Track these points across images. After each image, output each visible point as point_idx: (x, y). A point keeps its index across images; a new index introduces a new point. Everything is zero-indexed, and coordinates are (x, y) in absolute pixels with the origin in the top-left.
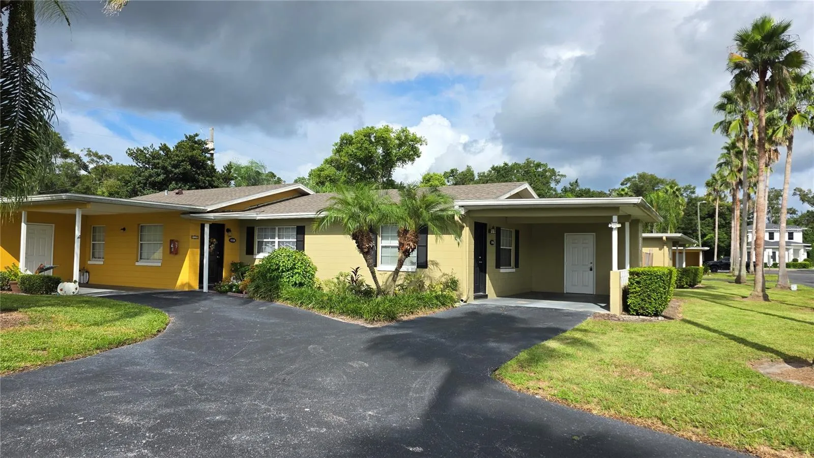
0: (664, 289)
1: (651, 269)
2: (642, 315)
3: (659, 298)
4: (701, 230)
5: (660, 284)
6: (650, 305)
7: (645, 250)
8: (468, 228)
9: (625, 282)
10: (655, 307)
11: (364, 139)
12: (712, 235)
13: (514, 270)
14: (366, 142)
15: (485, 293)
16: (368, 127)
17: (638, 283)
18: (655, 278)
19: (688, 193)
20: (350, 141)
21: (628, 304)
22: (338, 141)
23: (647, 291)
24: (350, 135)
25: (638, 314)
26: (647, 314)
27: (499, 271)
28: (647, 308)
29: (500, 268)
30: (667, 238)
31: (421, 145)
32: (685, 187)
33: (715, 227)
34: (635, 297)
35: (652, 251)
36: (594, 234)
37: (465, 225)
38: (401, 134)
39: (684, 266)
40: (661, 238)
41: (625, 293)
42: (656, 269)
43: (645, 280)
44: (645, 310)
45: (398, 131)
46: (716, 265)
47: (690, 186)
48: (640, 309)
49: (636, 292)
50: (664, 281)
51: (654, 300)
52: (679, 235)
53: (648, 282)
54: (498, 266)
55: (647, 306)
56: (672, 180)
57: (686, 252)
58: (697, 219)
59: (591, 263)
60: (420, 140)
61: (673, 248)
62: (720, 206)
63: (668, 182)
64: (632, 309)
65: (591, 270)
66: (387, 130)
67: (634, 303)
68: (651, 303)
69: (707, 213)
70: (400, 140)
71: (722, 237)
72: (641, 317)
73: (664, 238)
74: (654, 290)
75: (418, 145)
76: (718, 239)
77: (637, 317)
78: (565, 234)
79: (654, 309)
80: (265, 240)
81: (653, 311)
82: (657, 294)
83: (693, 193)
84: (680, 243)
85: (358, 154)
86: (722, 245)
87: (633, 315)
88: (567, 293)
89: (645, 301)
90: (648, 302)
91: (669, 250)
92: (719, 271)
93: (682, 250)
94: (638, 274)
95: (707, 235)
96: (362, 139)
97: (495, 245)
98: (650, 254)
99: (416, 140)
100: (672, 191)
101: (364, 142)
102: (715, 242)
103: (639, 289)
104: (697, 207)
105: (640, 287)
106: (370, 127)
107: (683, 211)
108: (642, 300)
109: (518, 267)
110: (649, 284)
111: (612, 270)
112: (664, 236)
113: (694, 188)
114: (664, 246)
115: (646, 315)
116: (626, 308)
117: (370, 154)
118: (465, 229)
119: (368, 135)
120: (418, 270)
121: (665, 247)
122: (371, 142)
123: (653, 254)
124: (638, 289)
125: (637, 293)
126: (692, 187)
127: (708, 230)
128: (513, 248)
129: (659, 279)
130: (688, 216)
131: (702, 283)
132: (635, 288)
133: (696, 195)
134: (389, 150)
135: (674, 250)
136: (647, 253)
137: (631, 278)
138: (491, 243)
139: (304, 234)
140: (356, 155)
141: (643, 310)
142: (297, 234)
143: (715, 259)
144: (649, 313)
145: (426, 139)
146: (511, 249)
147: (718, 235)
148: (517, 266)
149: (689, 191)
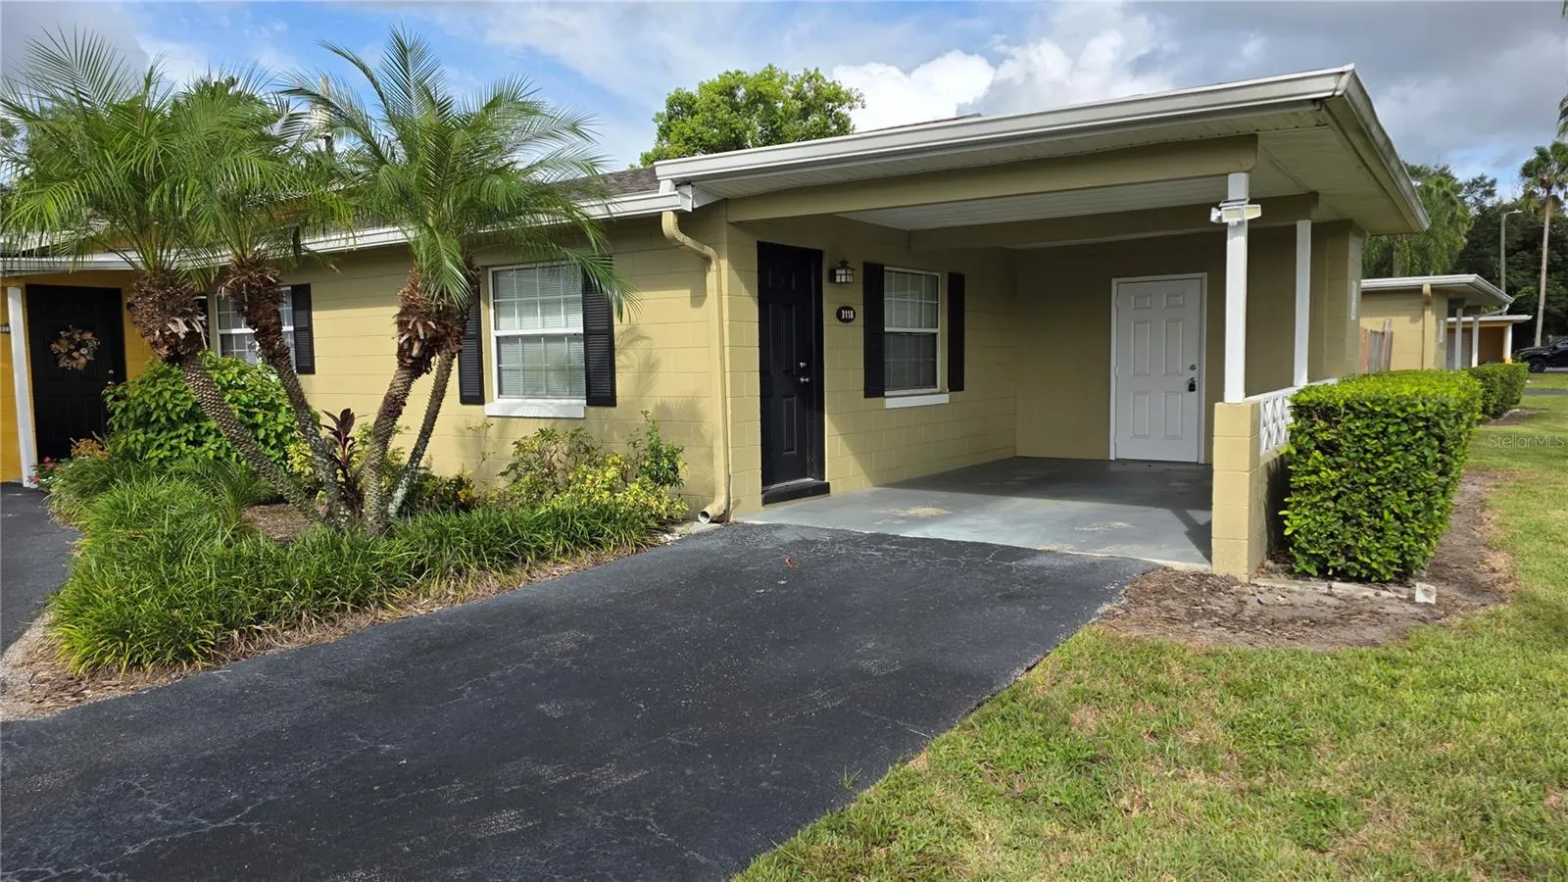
0: (1440, 474)
1: (1389, 390)
2: (1343, 576)
3: (1416, 513)
4: (1507, 279)
5: (1427, 452)
6: (1378, 539)
7: (1371, 323)
8: (724, 263)
9: (1276, 439)
10: (1397, 548)
11: (718, 99)
12: (1531, 288)
13: (944, 399)
14: (722, 106)
15: (821, 475)
16: (728, 73)
17: (1329, 448)
18: (1404, 427)
19: (1478, 195)
20: (690, 108)
21: (1288, 532)
22: (663, 109)
23: (1367, 484)
24: (687, 94)
25: (1323, 574)
26: (1365, 573)
27: (883, 403)
28: (1366, 551)
29: (883, 395)
30: (1435, 289)
31: (850, 108)
32: (1471, 181)
33: (1539, 271)
34: (1314, 505)
35: (1390, 325)
36: (1205, 275)
37: (709, 251)
38: (806, 85)
39: (1475, 364)
40: (1417, 291)
41: (1279, 484)
42: (1407, 390)
43: (1360, 439)
44: (1355, 559)
45: (798, 78)
46: (1541, 356)
47: (1482, 178)
48: (1333, 553)
49: (1320, 487)
50: (1441, 439)
51: (1397, 517)
52: (1471, 278)
53: (1371, 444)
54: (875, 387)
55: (1363, 542)
56: (1441, 166)
57: (1480, 329)
58: (1498, 255)
59: (1193, 368)
60: (849, 98)
61: (1450, 320)
62: (1553, 222)
63: (1432, 173)
64: (1303, 552)
65: (1192, 388)
66: (770, 74)
67: (1310, 532)
68: (1381, 530)
69: (1520, 239)
70: (802, 99)
71: (1554, 293)
72: (1339, 587)
73: (1427, 289)
74: (1397, 480)
75: (844, 110)
76: (1546, 296)
77: (1323, 587)
78: (1114, 281)
79: (1394, 556)
80: (234, 331)
81: (1391, 563)
82: (1410, 494)
83: (1490, 193)
84: (1468, 303)
85: (706, 136)
86: (1554, 309)
87: (1306, 575)
88: (1117, 460)
89: (1359, 525)
90: (1372, 527)
91: (1437, 320)
92: (1547, 369)
93: (1471, 323)
94: (1328, 413)
95: (1520, 289)
96: (713, 101)
97: (860, 321)
98: (1383, 333)
99: (838, 96)
100: (1441, 191)
101: (718, 106)
102: (1537, 304)
103: (1334, 475)
104: (1499, 225)
105: (1338, 467)
106: (733, 72)
107: (1466, 237)
108: (1346, 518)
109: (961, 388)
110: (1377, 455)
111: (1221, 399)
112: (1426, 282)
113: (1493, 183)
114: (1423, 311)
115: (1359, 580)
116: (1279, 548)
117: (733, 136)
118: (714, 267)
119: (730, 92)
120: (592, 409)
121: (1428, 313)
122: (735, 107)
123: (1392, 333)
124: (1328, 475)
125: (1325, 488)
126: (1487, 181)
127: (1520, 279)
128: (941, 331)
129: (1420, 434)
130: (1477, 247)
131: (1521, 404)
132: (1316, 472)
133: (1496, 199)
134: (775, 123)
135: (1450, 323)
136: (1376, 332)
137: (1301, 431)
138: (839, 315)
139: (309, 309)
140: (701, 139)
141: (1348, 559)
142: (294, 310)
143: (1538, 343)
144: (1374, 571)
145: (861, 95)
146: (935, 334)
147: (1547, 287)
148: (956, 383)
149: (1482, 190)
